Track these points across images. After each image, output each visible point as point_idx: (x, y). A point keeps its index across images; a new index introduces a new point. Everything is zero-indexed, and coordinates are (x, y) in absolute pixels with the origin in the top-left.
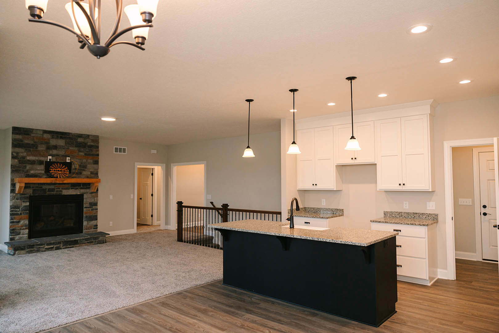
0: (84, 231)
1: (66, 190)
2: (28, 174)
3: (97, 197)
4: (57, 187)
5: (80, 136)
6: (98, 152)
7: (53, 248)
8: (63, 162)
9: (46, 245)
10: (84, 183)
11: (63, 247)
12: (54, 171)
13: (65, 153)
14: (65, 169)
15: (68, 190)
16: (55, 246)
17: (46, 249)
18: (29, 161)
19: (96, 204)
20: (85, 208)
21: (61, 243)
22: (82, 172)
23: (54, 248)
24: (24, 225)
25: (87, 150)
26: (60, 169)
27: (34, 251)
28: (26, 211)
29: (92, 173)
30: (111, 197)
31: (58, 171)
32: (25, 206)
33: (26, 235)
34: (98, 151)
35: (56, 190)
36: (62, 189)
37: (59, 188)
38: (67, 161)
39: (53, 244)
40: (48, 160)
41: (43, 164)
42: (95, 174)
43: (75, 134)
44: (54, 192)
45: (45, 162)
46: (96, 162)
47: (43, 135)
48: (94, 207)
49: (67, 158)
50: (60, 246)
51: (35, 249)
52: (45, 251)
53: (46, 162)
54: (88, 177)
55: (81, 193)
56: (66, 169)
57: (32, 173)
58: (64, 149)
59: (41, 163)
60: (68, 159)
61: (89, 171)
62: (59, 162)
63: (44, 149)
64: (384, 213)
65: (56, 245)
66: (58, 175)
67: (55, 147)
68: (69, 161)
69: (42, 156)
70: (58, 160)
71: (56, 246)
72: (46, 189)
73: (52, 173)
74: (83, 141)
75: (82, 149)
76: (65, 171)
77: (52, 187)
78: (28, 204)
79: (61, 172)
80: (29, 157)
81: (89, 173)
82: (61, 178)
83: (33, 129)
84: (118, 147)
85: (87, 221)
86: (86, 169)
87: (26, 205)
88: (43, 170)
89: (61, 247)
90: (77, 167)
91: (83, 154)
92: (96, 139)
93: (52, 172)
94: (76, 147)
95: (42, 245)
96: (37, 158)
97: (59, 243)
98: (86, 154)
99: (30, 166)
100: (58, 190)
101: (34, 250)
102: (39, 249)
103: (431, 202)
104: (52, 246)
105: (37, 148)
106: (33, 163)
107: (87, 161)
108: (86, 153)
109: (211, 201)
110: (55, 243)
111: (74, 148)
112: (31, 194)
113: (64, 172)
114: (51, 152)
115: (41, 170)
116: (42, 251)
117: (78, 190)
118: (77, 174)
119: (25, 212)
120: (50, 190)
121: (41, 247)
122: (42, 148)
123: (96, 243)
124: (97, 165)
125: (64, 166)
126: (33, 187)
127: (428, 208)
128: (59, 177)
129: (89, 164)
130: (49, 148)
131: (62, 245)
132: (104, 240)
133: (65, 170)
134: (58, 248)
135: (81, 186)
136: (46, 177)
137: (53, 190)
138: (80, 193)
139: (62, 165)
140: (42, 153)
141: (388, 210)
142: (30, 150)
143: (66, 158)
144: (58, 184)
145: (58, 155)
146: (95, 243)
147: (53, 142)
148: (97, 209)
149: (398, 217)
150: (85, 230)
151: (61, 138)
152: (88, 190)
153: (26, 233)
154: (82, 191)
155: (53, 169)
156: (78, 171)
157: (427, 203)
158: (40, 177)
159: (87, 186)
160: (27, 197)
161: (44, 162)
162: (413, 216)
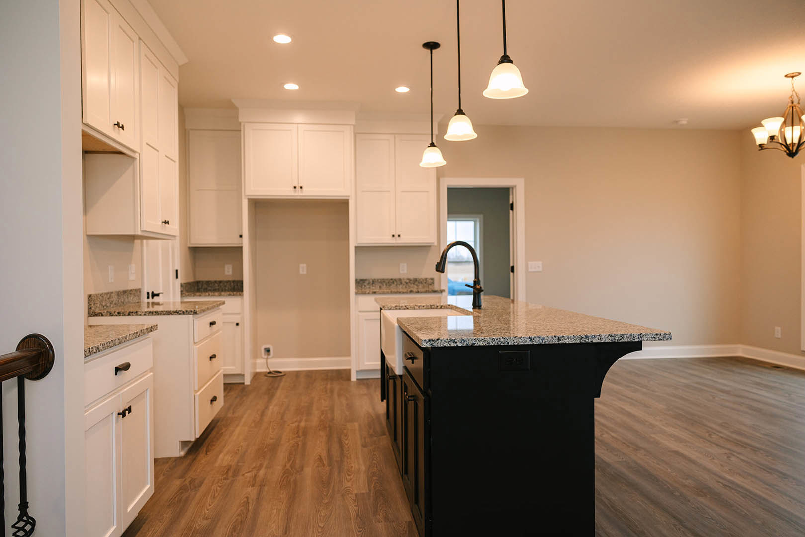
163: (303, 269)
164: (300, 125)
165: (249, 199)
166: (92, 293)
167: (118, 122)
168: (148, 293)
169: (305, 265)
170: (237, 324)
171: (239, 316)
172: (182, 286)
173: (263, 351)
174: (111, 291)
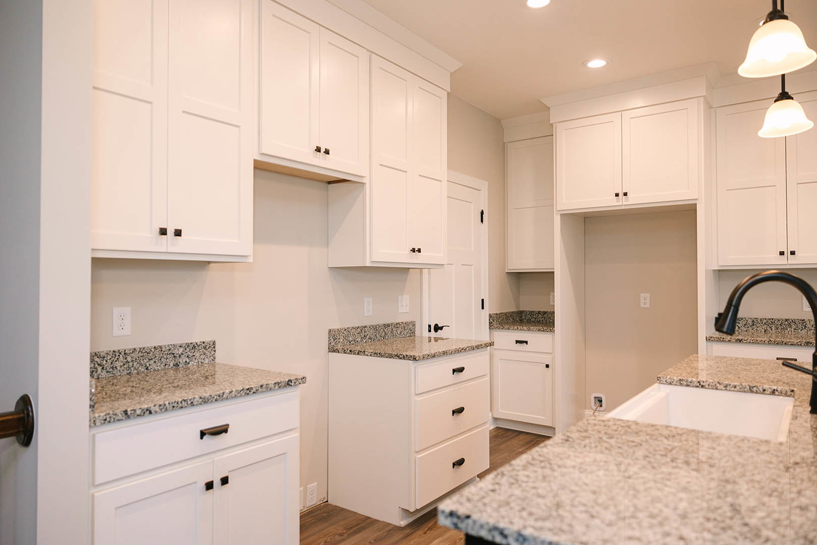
103: (404, 296)
127: (400, 310)
149: (359, 340)
157: (400, 297)
162: (384, 334)
163: (645, 300)
164: (623, 112)
165: (561, 215)
166: (336, 326)
167: (317, 147)
168: (430, 326)
169: (648, 295)
170: (547, 366)
171: (550, 356)
172: (490, 316)
173: (593, 400)
174: (364, 325)
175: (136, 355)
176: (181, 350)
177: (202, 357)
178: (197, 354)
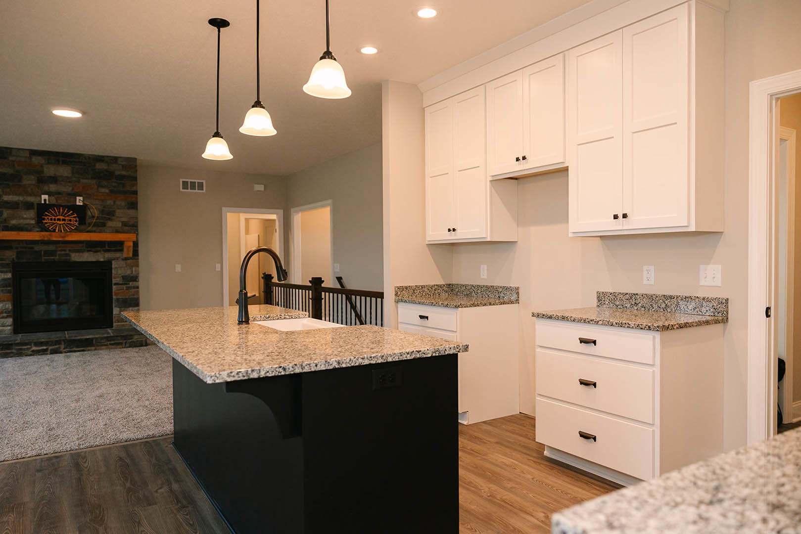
0: (114, 324)
1: (77, 254)
2: (8, 226)
3: (137, 266)
4: (60, 249)
5: (100, 159)
6: (135, 188)
7: (46, 350)
8: (69, 204)
9: (32, 345)
10: (111, 241)
11: (65, 350)
12: (51, 219)
13: (73, 189)
14: (72, 216)
15: (81, 254)
16: (50, 348)
17: (33, 351)
18: (7, 202)
19: (135, 279)
20: (115, 284)
21: (60, 344)
22: (106, 222)
23: (49, 351)
24: (4, 311)
25: (114, 184)
26: (62, 218)
27: (12, 355)
28: (7, 287)
29: (125, 224)
30: (178, 268)
31: (59, 220)
32: (5, 280)
33: (9, 328)
34: (136, 185)
35: (58, 253)
36: (70, 250)
37: (65, 250)
38: (78, 203)
39: (46, 343)
40: (41, 201)
41: (34, 209)
42: (132, 226)
43: (91, 156)
44: (56, 256)
45: (37, 204)
46: (134, 206)
47: (30, 158)
48: (131, 283)
49: (78, 198)
50: (60, 348)
51: (13, 351)
52: (31, 355)
53: (40, 204)
54: (117, 232)
55: (106, 259)
56: (74, 217)
57: (14, 224)
58: (69, 182)
59: (29, 206)
60: (80, 200)
61: (119, 221)
62: (63, 204)
63: (34, 182)
64: (598, 297)
65: (51, 345)
66: (56, 227)
67: (54, 179)
68: (81, 204)
69: (31, 195)
70: (60, 202)
71: (53, 347)
72: (41, 251)
73: (46, 223)
74: (105, 168)
75: (105, 183)
76: (70, 220)
77: (51, 248)
78: (9, 275)
79: (63, 222)
80: (7, 196)
81: (120, 225)
82: (61, 232)
83: (11, 149)
84: (189, 180)
85: (119, 307)
86: (113, 218)
87: (6, 277)
88: (33, 219)
89: (61, 350)
90: (96, 213)
91: (107, 191)
92: (131, 164)
93: (46, 221)
94: (93, 178)
95: (26, 344)
96: (21, 199)
97: (58, 342)
98: (111, 191)
99: (9, 211)
100: (63, 252)
101: (12, 353)
102: (21, 352)
103: (710, 266)
104: (45, 348)
105: (20, 181)
106: (14, 206)
107: (114, 202)
108: (112, 188)
109: (337, 276)
110: (50, 343)
111: (90, 181)
112: (15, 259)
113: (69, 222)
114: (46, 188)
115: (30, 219)
116: (26, 356)
117: (99, 253)
118: (96, 225)
119: (6, 290)
120: (47, 253)
121: (24, 349)
122: (29, 181)
123: (127, 345)
124: (134, 211)
125: (71, 212)
126: (17, 248)
127: (702, 283)
128: (57, 231)
129: (118, 208)
130: (42, 180)
131: (62, 346)
132: (142, 341)
133: (72, 219)
134: (54, 352)
135: (105, 247)
136: (38, 230)
137: (53, 253)
138: (104, 259)
139: (67, 211)
140: (29, 189)
141: (608, 288)
142: (8, 185)
143: (76, 198)
144: (62, 243)
145: (59, 193)
146: (125, 345)
147: (50, 170)
148: (138, 287)
149: (628, 306)
150: (115, 322)
151: (64, 163)
152: (118, 255)
153: (8, 324)
154: (108, 255)
155: (50, 218)
156: (98, 221)
157: (701, 266)
158: (30, 231)
159: (118, 246)
160: (8, 264)
161: (35, 205)
162: (663, 306)
175: (485, 288)
176: (501, 289)
177: (510, 295)
178: (508, 293)
